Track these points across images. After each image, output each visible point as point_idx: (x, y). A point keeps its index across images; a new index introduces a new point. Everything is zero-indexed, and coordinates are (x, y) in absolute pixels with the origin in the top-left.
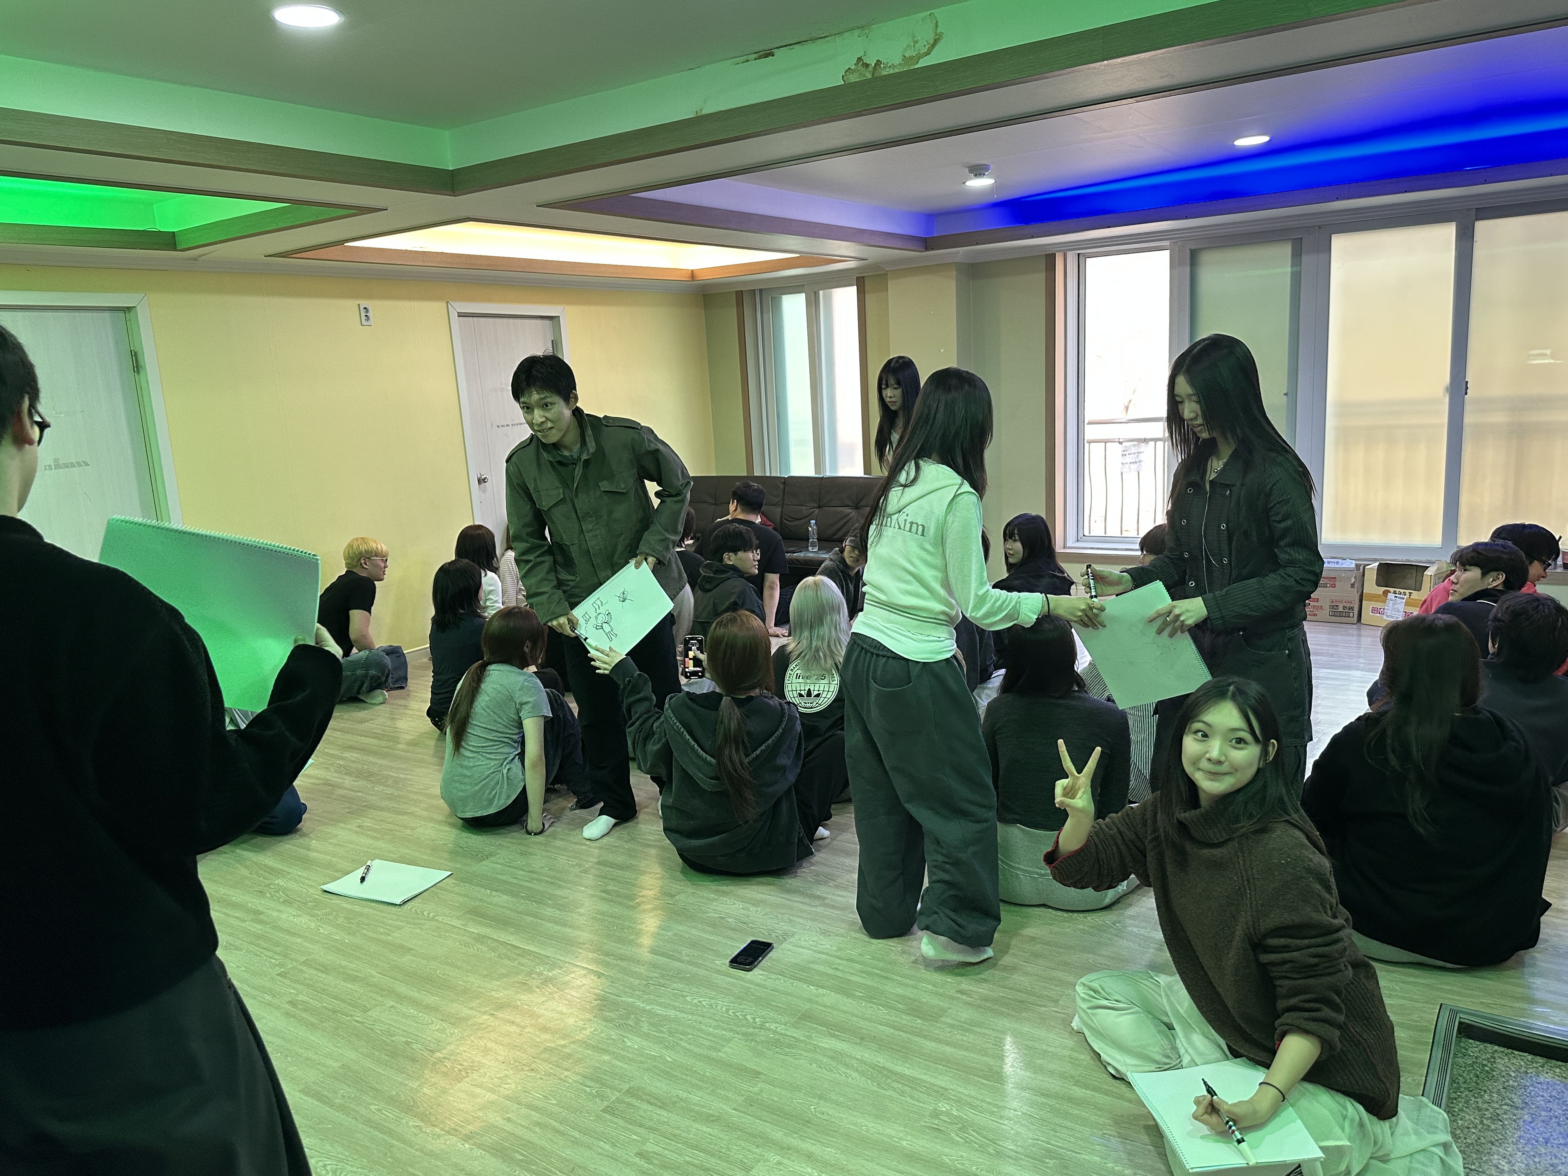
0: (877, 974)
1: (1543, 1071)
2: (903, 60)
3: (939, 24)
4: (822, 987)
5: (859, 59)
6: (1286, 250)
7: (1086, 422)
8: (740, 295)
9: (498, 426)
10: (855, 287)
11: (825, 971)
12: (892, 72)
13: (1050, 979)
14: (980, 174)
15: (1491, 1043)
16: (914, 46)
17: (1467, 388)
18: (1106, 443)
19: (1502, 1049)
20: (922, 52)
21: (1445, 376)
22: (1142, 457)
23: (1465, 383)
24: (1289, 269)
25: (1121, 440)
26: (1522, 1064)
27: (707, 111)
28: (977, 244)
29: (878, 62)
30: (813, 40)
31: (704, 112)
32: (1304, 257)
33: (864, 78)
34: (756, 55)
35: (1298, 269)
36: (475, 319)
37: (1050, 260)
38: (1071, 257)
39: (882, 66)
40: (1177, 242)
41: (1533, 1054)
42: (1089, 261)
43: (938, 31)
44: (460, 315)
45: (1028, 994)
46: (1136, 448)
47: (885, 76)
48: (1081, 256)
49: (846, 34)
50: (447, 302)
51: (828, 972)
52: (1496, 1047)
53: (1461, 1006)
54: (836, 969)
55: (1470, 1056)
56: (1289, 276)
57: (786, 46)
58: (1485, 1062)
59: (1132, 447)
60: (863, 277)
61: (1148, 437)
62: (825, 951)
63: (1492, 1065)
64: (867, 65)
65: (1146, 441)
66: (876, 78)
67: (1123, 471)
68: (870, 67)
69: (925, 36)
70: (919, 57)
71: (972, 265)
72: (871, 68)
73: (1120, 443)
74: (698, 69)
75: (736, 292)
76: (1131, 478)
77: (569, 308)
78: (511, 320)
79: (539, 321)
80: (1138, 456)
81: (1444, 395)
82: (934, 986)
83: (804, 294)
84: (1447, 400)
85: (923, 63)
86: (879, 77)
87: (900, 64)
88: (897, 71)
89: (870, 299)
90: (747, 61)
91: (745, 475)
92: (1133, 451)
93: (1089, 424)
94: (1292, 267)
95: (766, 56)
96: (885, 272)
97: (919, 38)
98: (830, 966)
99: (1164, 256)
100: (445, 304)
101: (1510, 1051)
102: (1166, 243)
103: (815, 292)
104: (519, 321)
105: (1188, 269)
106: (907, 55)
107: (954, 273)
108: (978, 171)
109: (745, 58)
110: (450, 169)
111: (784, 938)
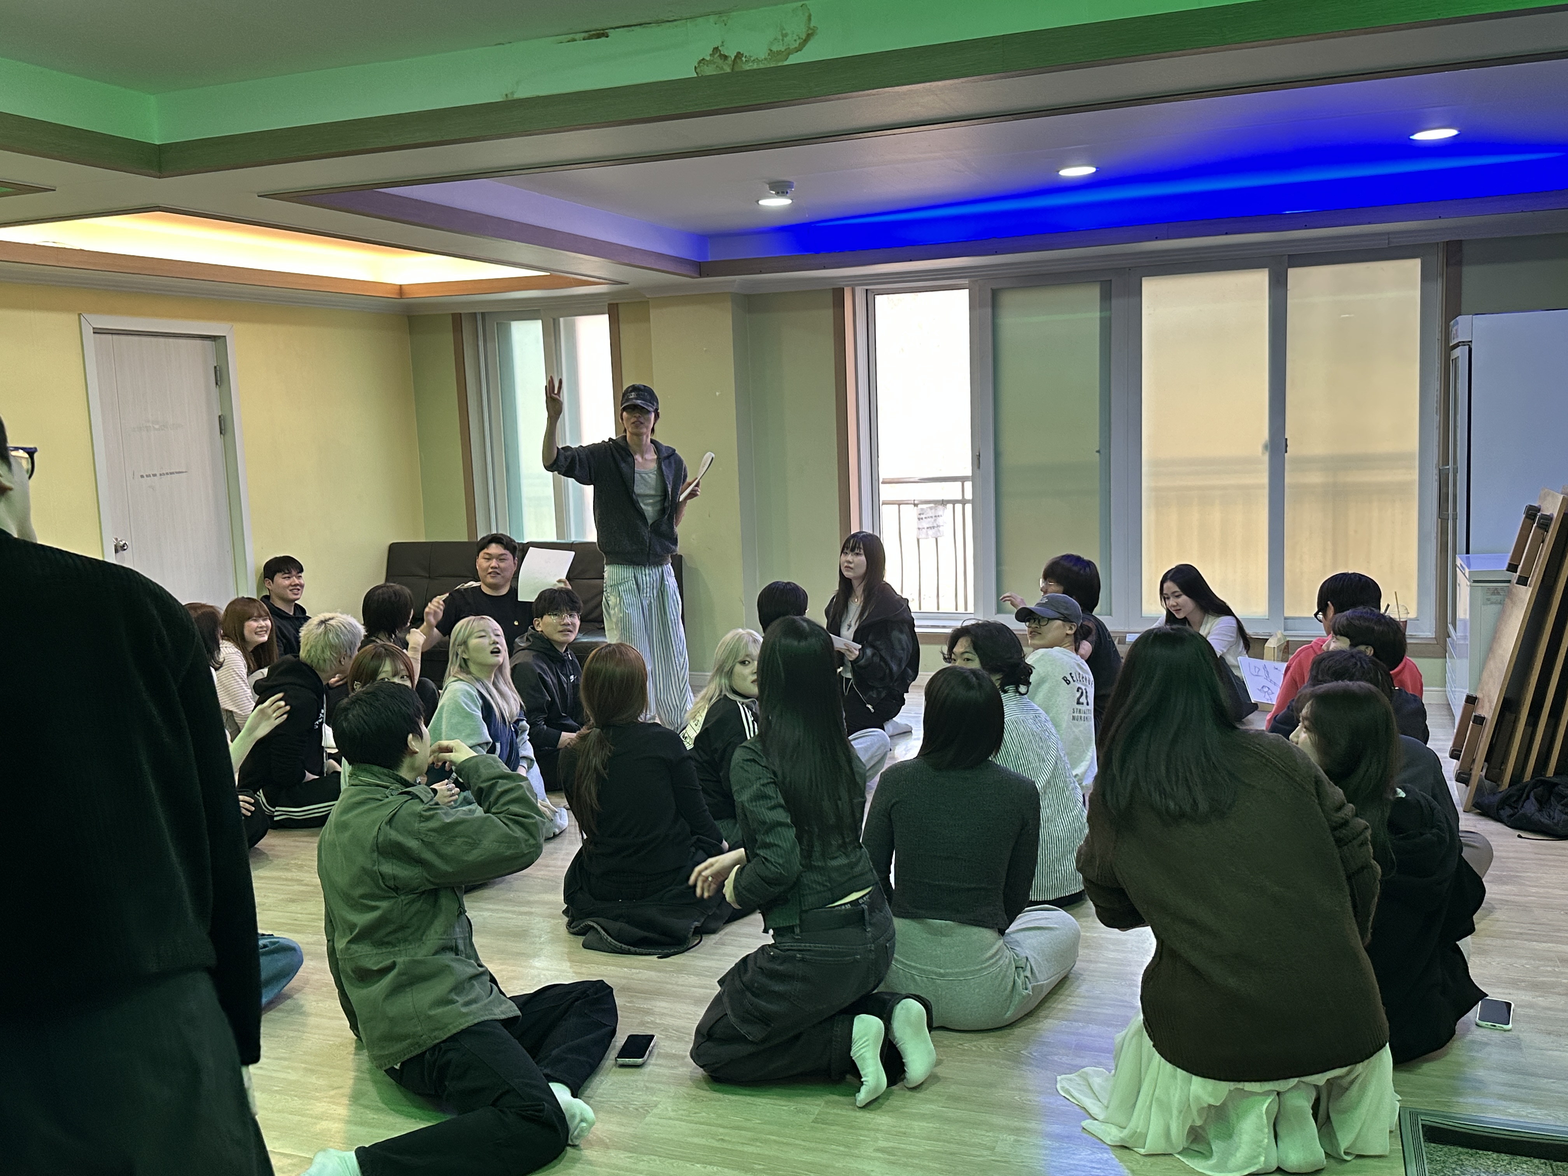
0: (775, 1141)
1: (1511, 1168)
2: (769, 54)
3: (812, 18)
4: (710, 1164)
5: (716, 49)
6: (1093, 293)
7: (881, 480)
8: (457, 320)
9: (142, 476)
10: (607, 316)
11: (707, 1143)
12: (755, 67)
13: (979, 1124)
14: (783, 192)
15: (1454, 1144)
16: (783, 40)
17: (1286, 446)
18: (899, 505)
19: (1466, 1150)
20: (792, 47)
21: (1265, 435)
22: (940, 521)
23: (1284, 441)
24: (1098, 314)
25: (916, 502)
26: (1490, 1163)
27: (521, 94)
28: (761, 272)
29: (739, 55)
30: (659, 22)
31: (516, 96)
32: (1114, 302)
33: (722, 72)
34: (586, 35)
35: (1108, 314)
36: (115, 337)
37: (838, 296)
38: (860, 292)
39: (744, 59)
40: (977, 281)
41: (1498, 1152)
42: (878, 298)
43: (812, 25)
44: (97, 331)
45: (958, 1144)
46: (933, 511)
47: (747, 71)
48: (869, 292)
49: (700, 19)
50: (80, 315)
51: (712, 1145)
52: (1460, 1149)
53: (1419, 1107)
54: (722, 1140)
55: (1437, 1161)
56: (1098, 322)
57: (624, 27)
58: (1454, 1166)
59: (929, 510)
60: (617, 304)
61: (945, 498)
62: (702, 1120)
63: (1461, 1168)
64: (725, 57)
65: (944, 503)
66: (737, 72)
67: (920, 537)
68: (729, 59)
69: (796, 29)
70: (789, 52)
71: (748, 296)
72: (730, 61)
73: (916, 505)
74: (508, 46)
75: (453, 314)
76: (928, 545)
77: (239, 327)
78: (162, 340)
79: (199, 342)
80: (935, 520)
81: (1263, 453)
82: (847, 1146)
83: (540, 322)
84: (1266, 458)
85: (793, 59)
86: (741, 72)
87: (765, 59)
88: (762, 66)
89: (626, 330)
90: (574, 40)
91: (466, 540)
92: (930, 515)
93: (883, 483)
94: (1101, 311)
95: (598, 36)
96: (646, 300)
97: (789, 32)
98: (713, 1138)
99: (962, 297)
100: (77, 317)
101: (1474, 1151)
102: (966, 282)
103: (554, 319)
104: (171, 340)
105: (989, 310)
106: (774, 49)
107: (729, 305)
108: (781, 189)
109: (571, 36)
110: (157, 143)
111: (647, 1110)
